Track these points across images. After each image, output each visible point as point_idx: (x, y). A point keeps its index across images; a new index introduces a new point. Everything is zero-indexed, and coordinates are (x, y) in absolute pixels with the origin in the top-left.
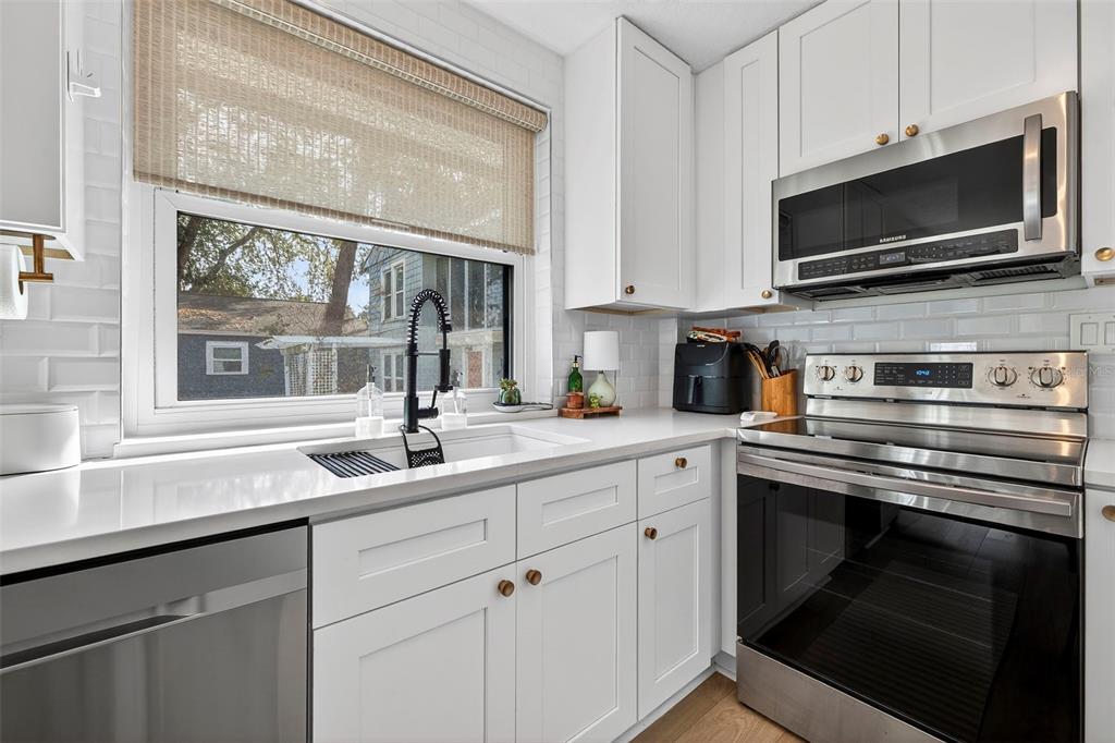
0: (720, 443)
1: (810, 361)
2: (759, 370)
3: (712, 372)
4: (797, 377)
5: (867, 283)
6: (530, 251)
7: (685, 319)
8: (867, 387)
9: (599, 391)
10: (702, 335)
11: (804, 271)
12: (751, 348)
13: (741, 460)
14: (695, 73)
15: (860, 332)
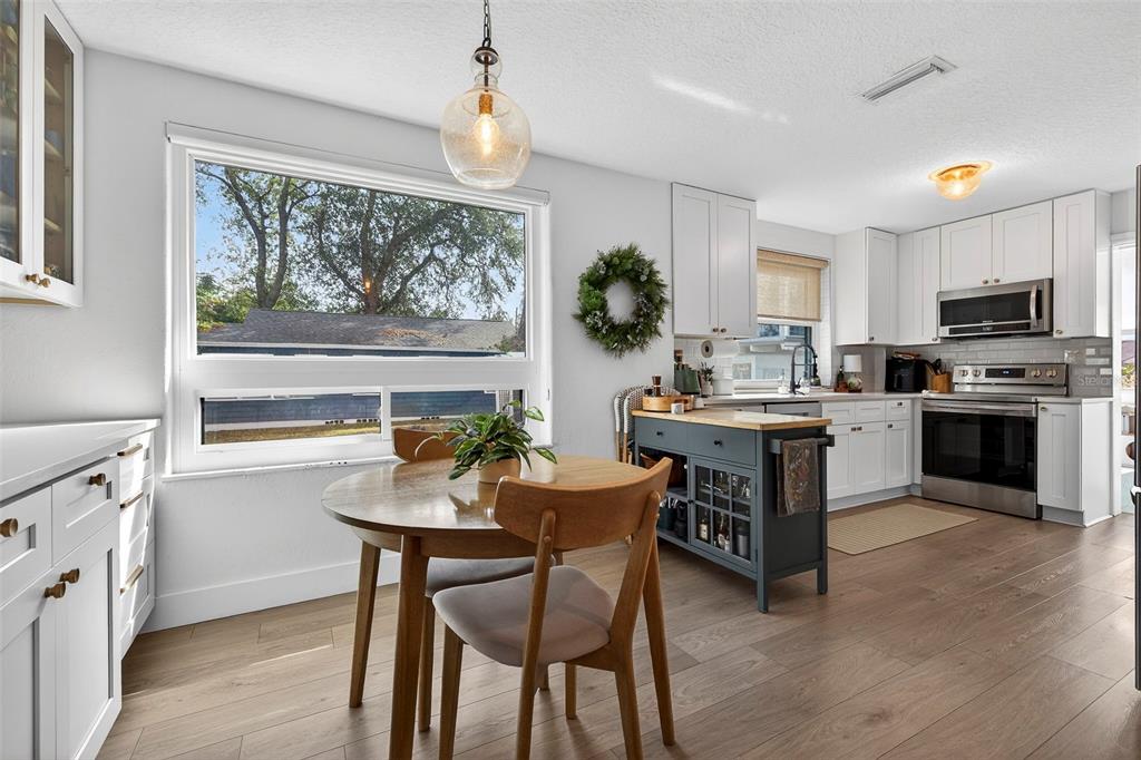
0: (913, 399)
1: (956, 368)
2: (930, 372)
3: (906, 374)
4: (950, 375)
5: (979, 337)
6: (819, 320)
7: (889, 348)
8: (983, 378)
9: (854, 381)
10: (900, 356)
11: (951, 331)
12: (927, 362)
13: (924, 405)
14: (898, 236)
15: (980, 355)
